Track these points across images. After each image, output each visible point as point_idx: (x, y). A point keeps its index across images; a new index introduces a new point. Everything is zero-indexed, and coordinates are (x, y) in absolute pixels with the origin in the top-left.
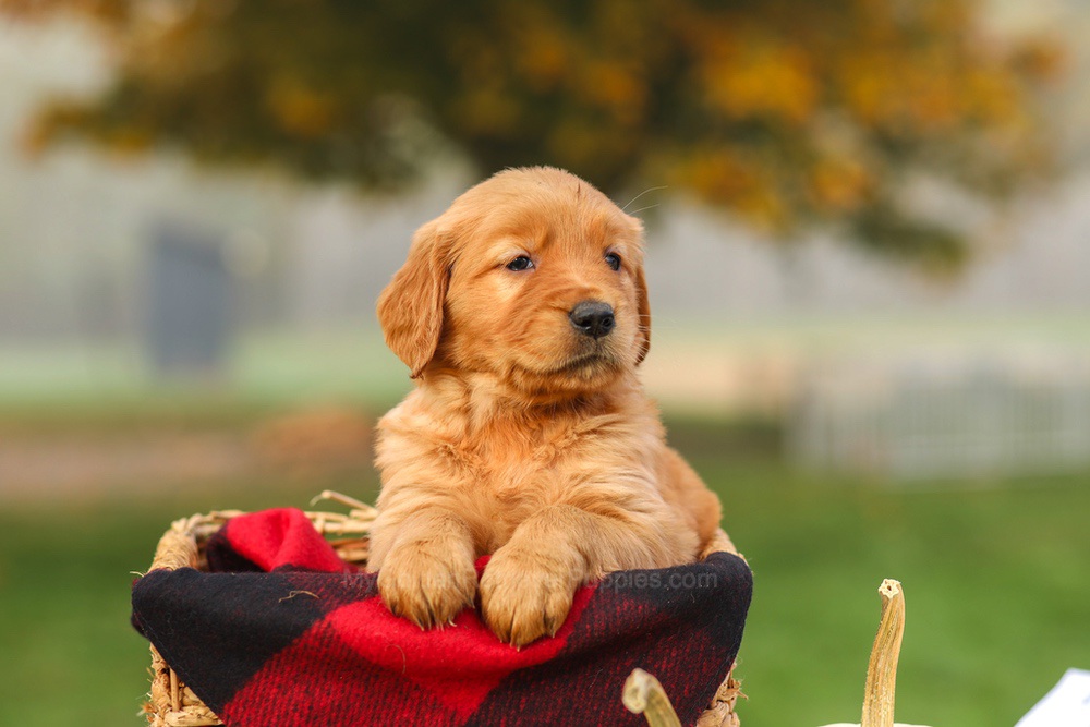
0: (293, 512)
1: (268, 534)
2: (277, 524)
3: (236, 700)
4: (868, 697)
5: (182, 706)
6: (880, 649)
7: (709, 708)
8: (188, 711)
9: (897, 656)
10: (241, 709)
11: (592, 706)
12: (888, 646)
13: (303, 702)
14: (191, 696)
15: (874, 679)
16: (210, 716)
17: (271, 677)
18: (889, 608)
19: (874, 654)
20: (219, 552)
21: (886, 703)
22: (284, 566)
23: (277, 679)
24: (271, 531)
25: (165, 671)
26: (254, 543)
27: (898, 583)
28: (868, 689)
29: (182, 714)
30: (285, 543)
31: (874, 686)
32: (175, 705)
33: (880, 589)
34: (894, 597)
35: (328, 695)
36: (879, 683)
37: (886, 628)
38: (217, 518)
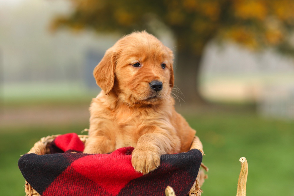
0: (74, 134)
1: (66, 141)
3: (46, 191)
4: (238, 192)
5: (32, 194)
6: (241, 178)
9: (246, 180)
10: (48, 194)
11: (152, 193)
12: (243, 177)
13: (66, 192)
17: (56, 184)
18: (243, 166)
19: (239, 179)
20: (53, 147)
21: (243, 194)
22: (69, 150)
23: (58, 185)
26: (62, 144)
27: (245, 158)
28: (238, 189)
30: (70, 144)
31: (240, 189)
32: (30, 194)
33: (240, 160)
34: (244, 162)
35: (73, 189)
36: (241, 188)
37: (242, 171)
38: (54, 137)
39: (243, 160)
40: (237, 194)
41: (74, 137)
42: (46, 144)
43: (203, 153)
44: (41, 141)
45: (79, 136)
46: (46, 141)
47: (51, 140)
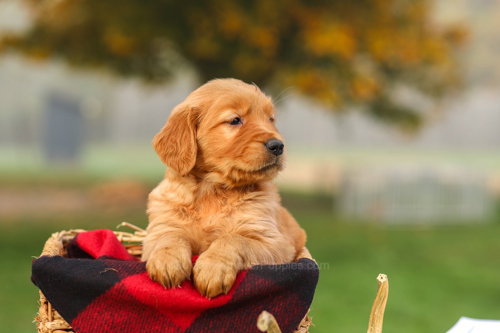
0: (108, 231)
2: (100, 237)
3: (78, 317)
4: (370, 327)
5: (53, 319)
6: (376, 306)
7: (297, 330)
8: (55, 322)
9: (384, 309)
10: (80, 322)
11: (243, 327)
12: (380, 305)
13: (109, 320)
14: (57, 315)
15: (373, 319)
16: (66, 325)
17: (95, 307)
18: (381, 287)
19: (373, 308)
20: (73, 249)
21: (378, 330)
22: (103, 257)
23: (98, 309)
24: (97, 240)
25: (46, 303)
26: (89, 245)
27: (386, 276)
28: (370, 323)
29: (53, 323)
30: (104, 246)
31: (373, 323)
32: (50, 319)
33: (377, 278)
34: (383, 282)
35: (121, 317)
36: (375, 321)
37: (380, 296)
38: (73, 233)
39: (382, 278)
40: (369, 330)
42: (61, 243)
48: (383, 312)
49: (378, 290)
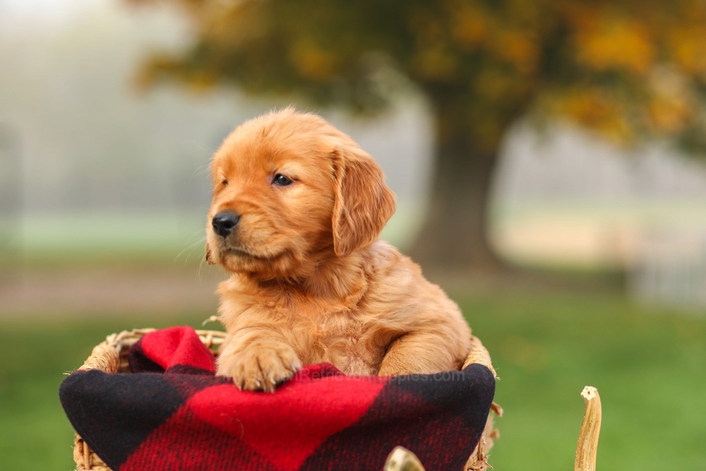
0: (188, 330)
1: (168, 344)
3: (128, 462)
5: (91, 466)
6: (584, 435)
9: (597, 441)
10: (132, 469)
12: (590, 434)
13: (175, 464)
14: (97, 459)
15: (580, 457)
17: (152, 446)
18: (589, 407)
19: (581, 439)
20: (136, 358)
22: (175, 367)
23: (157, 447)
24: (171, 343)
25: (81, 441)
26: (159, 351)
27: (595, 389)
28: (576, 463)
30: (178, 350)
31: (581, 462)
32: (87, 466)
33: (582, 394)
34: (593, 399)
35: (192, 458)
36: (584, 460)
37: (588, 421)
38: (137, 333)
39: (590, 393)
41: (187, 336)
42: (119, 349)
43: (495, 376)
44: (107, 343)
45: (198, 332)
46: (118, 342)
47: (132, 341)
48: (596, 445)
49: (586, 411)
